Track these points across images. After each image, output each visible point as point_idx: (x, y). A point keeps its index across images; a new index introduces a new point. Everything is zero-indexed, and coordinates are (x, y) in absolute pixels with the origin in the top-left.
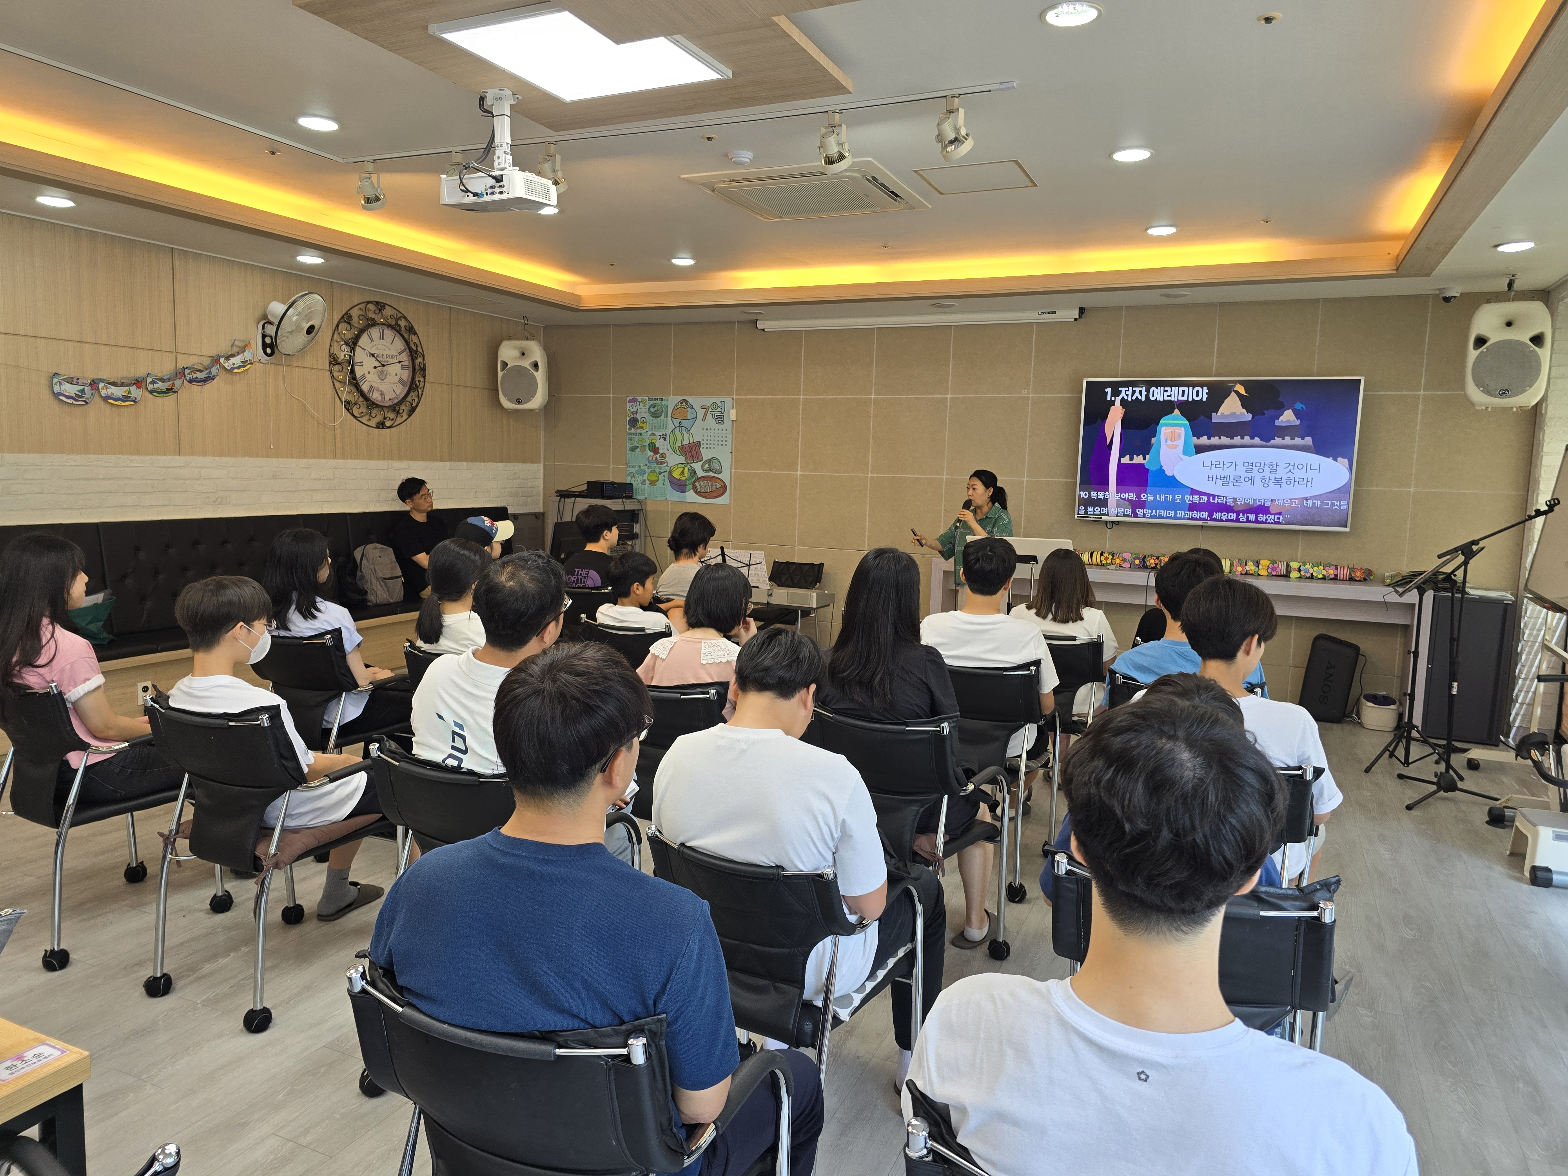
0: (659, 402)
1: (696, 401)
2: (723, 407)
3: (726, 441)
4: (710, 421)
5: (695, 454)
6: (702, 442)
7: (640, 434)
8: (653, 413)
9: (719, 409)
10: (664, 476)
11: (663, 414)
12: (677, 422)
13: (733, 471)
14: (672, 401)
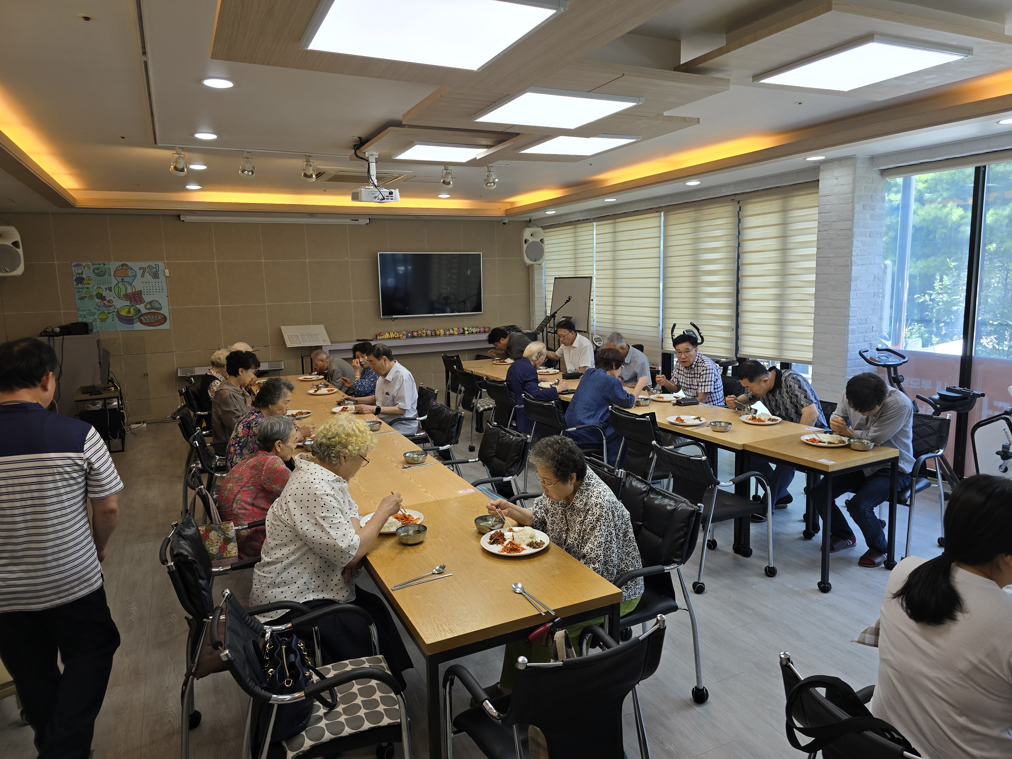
0: (102, 266)
1: (135, 265)
2: (157, 268)
3: (162, 289)
4: (148, 277)
5: (138, 299)
6: (143, 291)
7: (88, 288)
8: (98, 273)
9: (154, 270)
10: (113, 315)
11: (107, 274)
12: (120, 279)
13: (170, 307)
14: (114, 265)
